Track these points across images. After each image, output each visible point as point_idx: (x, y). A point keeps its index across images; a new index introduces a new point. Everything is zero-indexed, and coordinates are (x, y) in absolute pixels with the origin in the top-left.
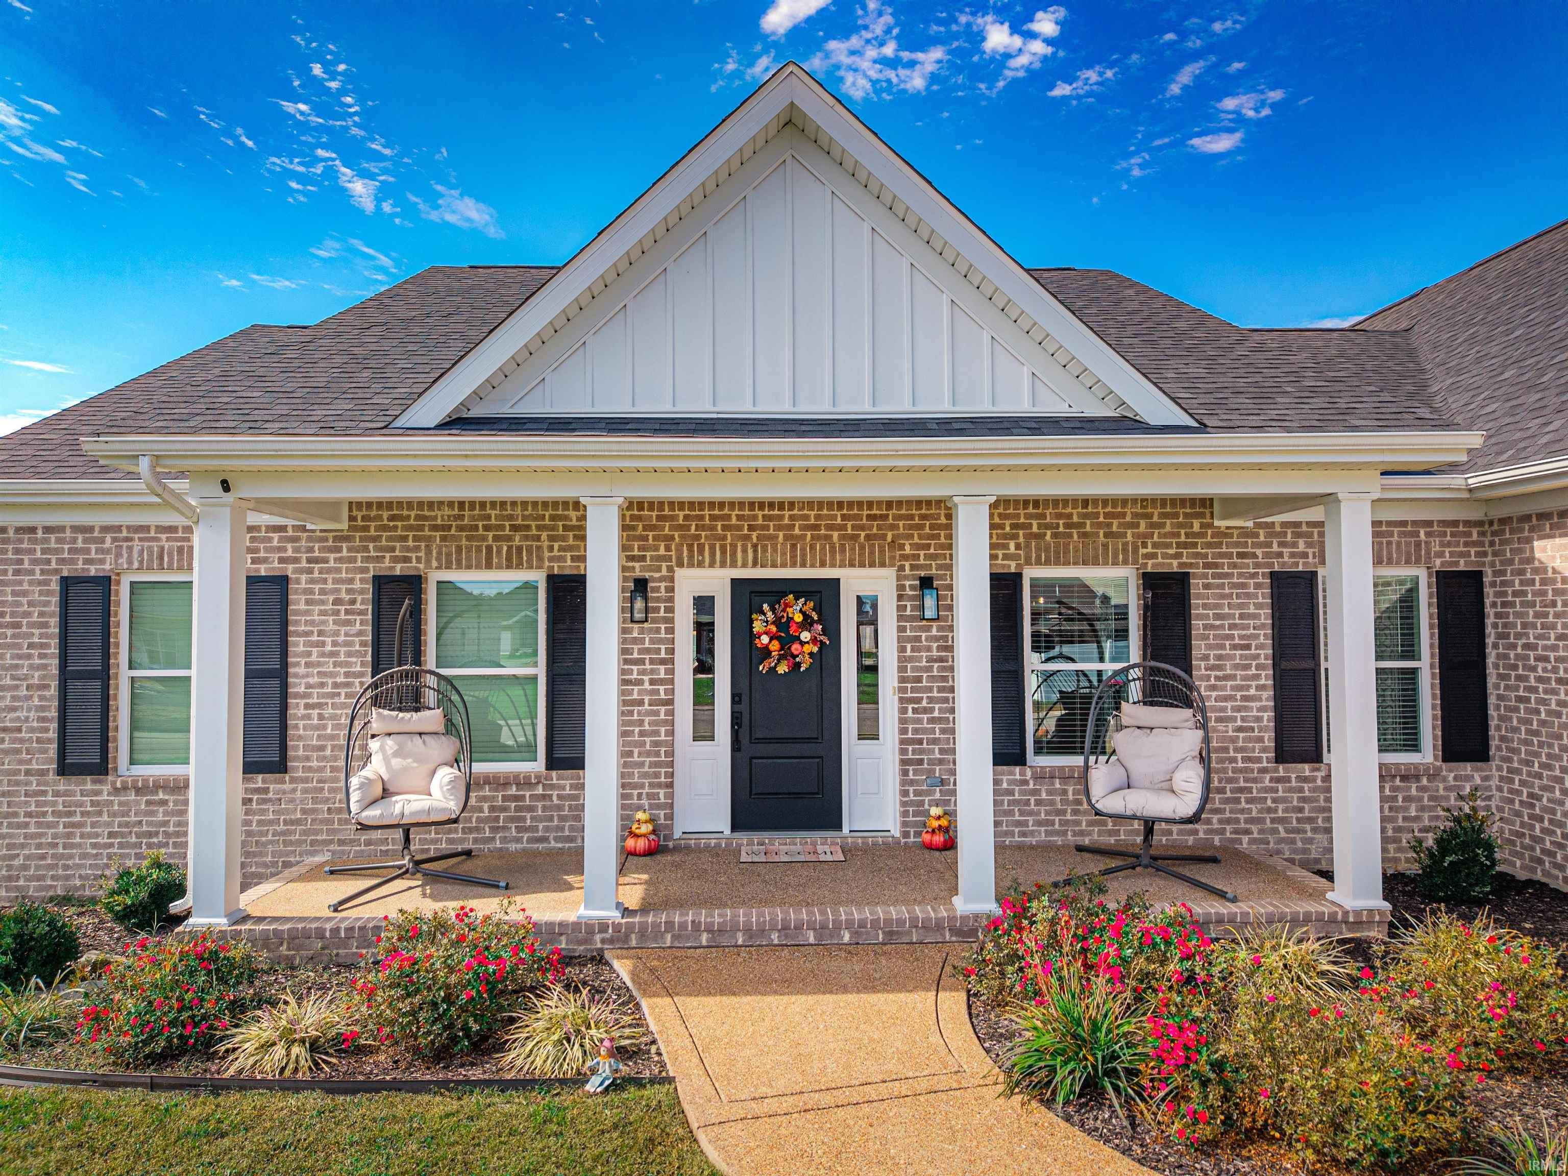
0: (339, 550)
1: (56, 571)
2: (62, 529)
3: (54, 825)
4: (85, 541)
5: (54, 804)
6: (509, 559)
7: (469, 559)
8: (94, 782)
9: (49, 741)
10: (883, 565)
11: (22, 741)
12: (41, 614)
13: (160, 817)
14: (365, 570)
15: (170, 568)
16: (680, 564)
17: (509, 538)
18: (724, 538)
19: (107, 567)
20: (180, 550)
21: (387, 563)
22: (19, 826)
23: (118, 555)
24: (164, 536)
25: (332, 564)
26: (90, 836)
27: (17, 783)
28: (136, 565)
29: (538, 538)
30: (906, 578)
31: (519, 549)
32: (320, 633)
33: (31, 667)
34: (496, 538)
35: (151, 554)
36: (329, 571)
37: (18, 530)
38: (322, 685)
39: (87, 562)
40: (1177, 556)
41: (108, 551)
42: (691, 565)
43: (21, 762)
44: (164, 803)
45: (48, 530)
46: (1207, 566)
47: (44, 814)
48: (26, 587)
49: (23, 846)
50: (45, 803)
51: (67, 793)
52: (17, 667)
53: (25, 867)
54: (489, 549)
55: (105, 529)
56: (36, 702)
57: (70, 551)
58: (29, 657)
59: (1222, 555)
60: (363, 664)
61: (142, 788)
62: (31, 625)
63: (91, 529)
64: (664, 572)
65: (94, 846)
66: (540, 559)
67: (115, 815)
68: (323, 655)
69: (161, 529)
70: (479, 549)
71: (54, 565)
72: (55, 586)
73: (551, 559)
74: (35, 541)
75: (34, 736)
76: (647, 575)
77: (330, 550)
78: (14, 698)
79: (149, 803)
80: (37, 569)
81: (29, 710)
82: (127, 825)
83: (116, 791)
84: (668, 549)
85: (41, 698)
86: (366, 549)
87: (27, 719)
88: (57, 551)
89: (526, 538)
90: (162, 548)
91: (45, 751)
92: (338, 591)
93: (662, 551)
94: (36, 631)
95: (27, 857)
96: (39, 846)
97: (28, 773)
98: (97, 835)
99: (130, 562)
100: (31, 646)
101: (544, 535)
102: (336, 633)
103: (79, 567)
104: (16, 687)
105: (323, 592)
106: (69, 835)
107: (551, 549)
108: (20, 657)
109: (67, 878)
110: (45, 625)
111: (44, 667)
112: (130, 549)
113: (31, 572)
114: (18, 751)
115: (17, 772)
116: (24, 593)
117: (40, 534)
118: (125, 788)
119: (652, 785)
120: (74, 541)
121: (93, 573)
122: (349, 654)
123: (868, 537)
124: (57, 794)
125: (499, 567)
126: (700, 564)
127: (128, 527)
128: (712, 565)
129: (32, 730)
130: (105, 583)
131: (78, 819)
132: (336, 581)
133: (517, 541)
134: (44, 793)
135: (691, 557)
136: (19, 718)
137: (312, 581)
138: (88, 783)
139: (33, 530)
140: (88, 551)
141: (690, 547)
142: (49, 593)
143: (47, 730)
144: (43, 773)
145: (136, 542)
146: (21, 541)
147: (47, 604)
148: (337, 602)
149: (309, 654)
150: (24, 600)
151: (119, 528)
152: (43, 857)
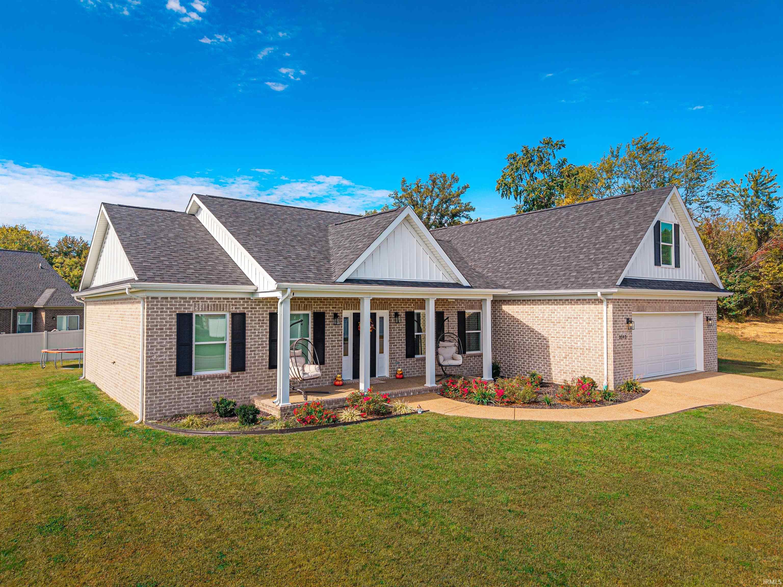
0: (259, 305)
1: (175, 312)
2: (176, 298)
3: (174, 392)
4: (184, 302)
5: (175, 385)
6: (304, 308)
7: (294, 308)
8: (187, 378)
9: (173, 366)
11: (163, 366)
12: (170, 325)
13: (208, 387)
14: (266, 311)
15: (211, 310)
16: (344, 309)
17: (304, 302)
18: (354, 302)
19: (191, 310)
20: (214, 305)
21: (273, 309)
22: (163, 393)
23: (195, 306)
24: (209, 301)
25: (257, 309)
26: (186, 395)
27: (162, 380)
28: (200, 310)
29: (311, 302)
30: (392, 313)
31: (307, 305)
32: (254, 330)
33: (167, 342)
34: (301, 302)
35: (205, 307)
36: (257, 311)
37: (162, 298)
38: (255, 345)
39: (184, 308)
40: (442, 307)
41: (191, 305)
42: (347, 310)
43: (163, 373)
44: (209, 382)
45: (172, 298)
46: (447, 310)
47: (171, 389)
48: (165, 317)
49: (164, 400)
50: (172, 386)
51: (178, 382)
52: (162, 342)
53: (165, 407)
54: (299, 305)
55: (191, 298)
56: (168, 353)
57: (179, 305)
58: (166, 339)
59: (449, 307)
60: (266, 338)
61: (202, 378)
62: (166, 329)
63: (186, 298)
64: (341, 311)
65: (188, 398)
66: (312, 308)
67: (194, 388)
68: (255, 336)
69: (208, 298)
70: (297, 305)
71: (174, 310)
72: (174, 316)
73: (314, 308)
74: (168, 302)
75: (168, 364)
76: (337, 312)
77: (257, 305)
78: (161, 353)
79: (204, 383)
80: (168, 311)
81: (166, 356)
82: (198, 390)
83: (194, 380)
84: (341, 305)
85: (170, 352)
86: (267, 305)
87: (165, 359)
88: (175, 305)
89: (308, 302)
90: (209, 304)
91: (172, 369)
92: (259, 317)
93: (340, 306)
94: (168, 331)
95: (166, 403)
96: (169, 399)
97: (166, 376)
98: (189, 394)
99: (199, 308)
100: (166, 335)
101: (313, 301)
102: (259, 330)
103: (182, 310)
104: (162, 349)
105: (255, 317)
106: (179, 395)
107: (314, 305)
108: (163, 339)
109: (179, 408)
110: (171, 329)
111: (171, 342)
112: (199, 304)
113: (166, 312)
114: (162, 370)
115: (162, 376)
116: (164, 319)
117: (169, 300)
118: (198, 379)
119: (338, 368)
120: (181, 302)
121: (186, 312)
122: (262, 335)
123: (384, 302)
124: (175, 382)
125: (302, 310)
126: (349, 309)
127: (197, 298)
129: (167, 362)
130: (190, 315)
131: (182, 390)
132: (259, 314)
133: (306, 303)
134: (171, 382)
136: (162, 359)
137: (252, 314)
138: (185, 378)
139: (167, 298)
140: (185, 305)
141: (347, 304)
142: (173, 318)
143: (172, 362)
144: (170, 376)
146: (163, 302)
147: (172, 322)
148: (259, 320)
149: (251, 336)
150: (164, 321)
151: (195, 298)
152: (171, 403)
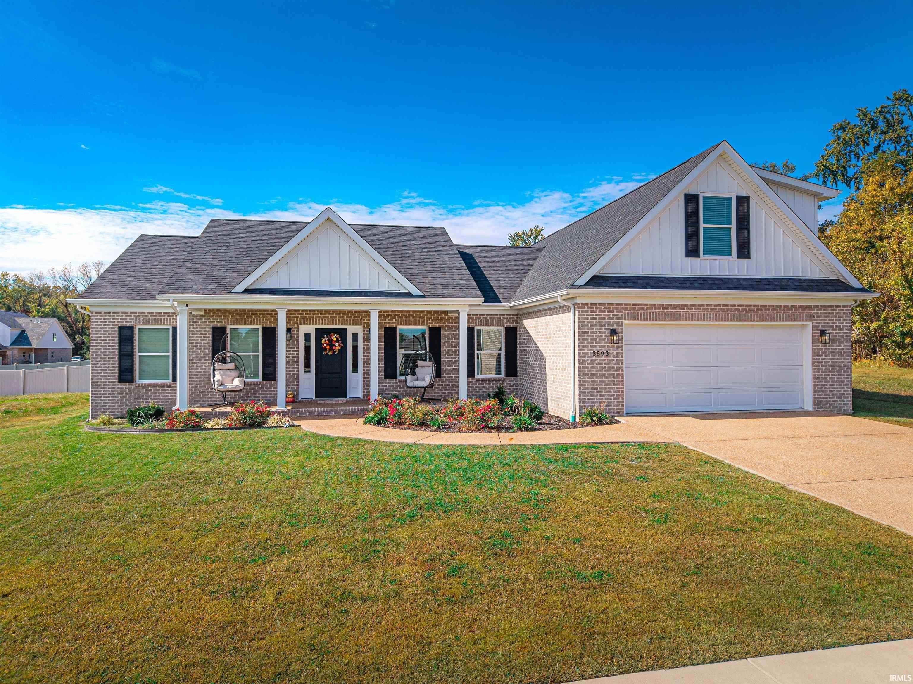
0: (202, 319)
1: (117, 325)
2: (118, 313)
3: (117, 397)
4: (125, 316)
5: (117, 391)
6: (251, 322)
7: (239, 322)
8: (129, 385)
9: (116, 373)
10: (358, 325)
11: (107, 373)
12: (112, 337)
13: (149, 394)
14: (209, 325)
15: (152, 324)
16: (301, 324)
17: (251, 317)
18: (313, 317)
19: (132, 324)
20: (155, 319)
21: (216, 323)
22: (107, 397)
23: (136, 320)
24: (149, 315)
25: (199, 323)
26: (128, 400)
27: (106, 385)
28: (141, 323)
29: (260, 317)
30: (365, 328)
31: (254, 319)
32: (196, 343)
33: (110, 352)
34: (247, 316)
35: (146, 320)
36: (199, 325)
37: (105, 313)
38: (197, 357)
39: (126, 322)
40: (438, 323)
41: (133, 319)
42: (304, 324)
43: (107, 379)
44: (150, 390)
45: (114, 313)
46: (446, 326)
47: (114, 394)
48: (108, 329)
49: (108, 403)
50: (114, 391)
51: (121, 388)
52: (105, 352)
53: (109, 409)
54: (245, 319)
55: (132, 313)
56: (111, 362)
57: (121, 319)
58: (109, 349)
59: (450, 323)
60: (209, 351)
61: (144, 386)
62: (109, 340)
63: (127, 313)
64: (296, 326)
65: (130, 403)
66: (260, 322)
67: (136, 394)
68: (197, 349)
69: (148, 313)
70: (242, 319)
71: (116, 323)
72: (117, 329)
73: (263, 322)
74: (110, 316)
75: (111, 372)
76: (291, 327)
77: (199, 319)
78: (104, 361)
79: (146, 390)
80: (111, 324)
81: (109, 364)
82: (139, 397)
83: (136, 387)
84: (297, 320)
85: (113, 361)
86: (209, 319)
87: (109, 367)
88: (117, 319)
89: (256, 316)
90: (149, 319)
91: (115, 376)
92: (201, 331)
93: (295, 320)
94: (111, 342)
95: (109, 406)
96: (113, 403)
97: (109, 382)
98: (131, 400)
99: (139, 322)
100: (109, 346)
102: (201, 343)
103: (124, 324)
104: (105, 358)
105: (197, 331)
106: (122, 400)
107: (263, 320)
108: (106, 349)
109: (122, 412)
110: (114, 340)
111: (114, 352)
112: (140, 319)
113: (109, 325)
114: (106, 376)
115: (106, 382)
116: (107, 331)
117: (112, 314)
118: (139, 386)
119: (292, 385)
120: (122, 316)
121: (128, 325)
122: (205, 349)
123: (354, 317)
124: (118, 388)
125: (248, 325)
126: (306, 324)
127: (139, 313)
128: (310, 324)
129: (110, 370)
130: (131, 329)
131: (125, 395)
132: (201, 328)
133: (253, 317)
134: (114, 388)
135: (304, 322)
136: (106, 367)
137: (194, 328)
138: (128, 385)
139: (109, 313)
140: (126, 319)
141: (304, 319)
142: (115, 331)
143: (115, 370)
144: (114, 382)
145: (141, 317)
146: (106, 316)
147: (114, 334)
148: (201, 334)
149: (193, 349)
150: (107, 333)
151: (136, 313)
152: (114, 406)
